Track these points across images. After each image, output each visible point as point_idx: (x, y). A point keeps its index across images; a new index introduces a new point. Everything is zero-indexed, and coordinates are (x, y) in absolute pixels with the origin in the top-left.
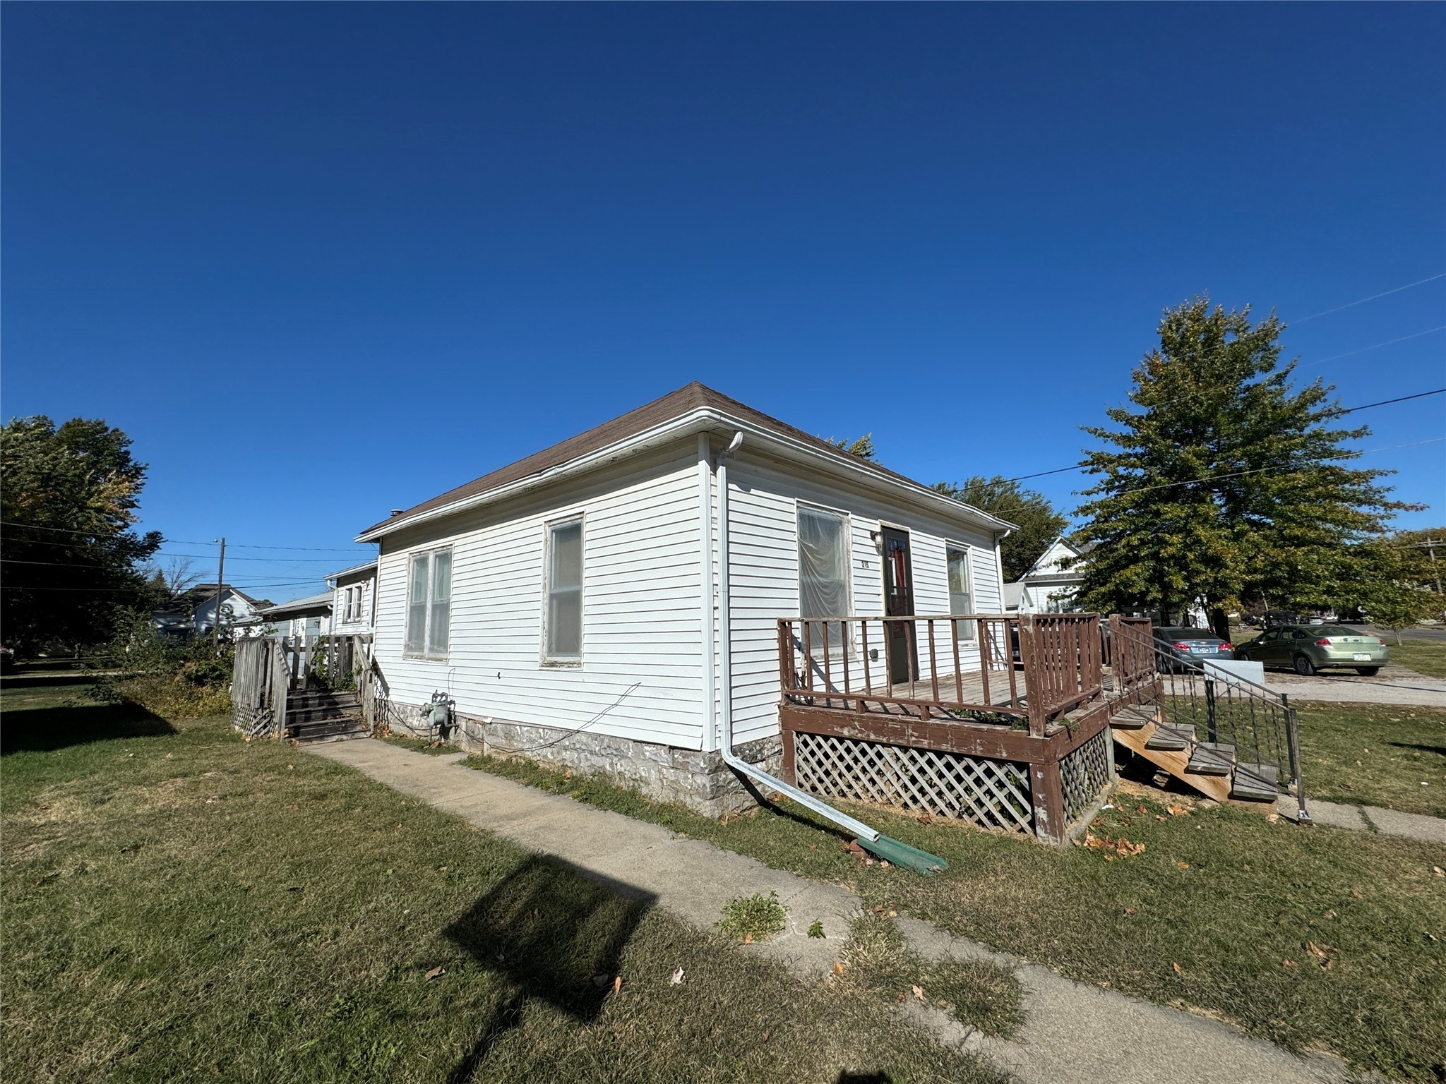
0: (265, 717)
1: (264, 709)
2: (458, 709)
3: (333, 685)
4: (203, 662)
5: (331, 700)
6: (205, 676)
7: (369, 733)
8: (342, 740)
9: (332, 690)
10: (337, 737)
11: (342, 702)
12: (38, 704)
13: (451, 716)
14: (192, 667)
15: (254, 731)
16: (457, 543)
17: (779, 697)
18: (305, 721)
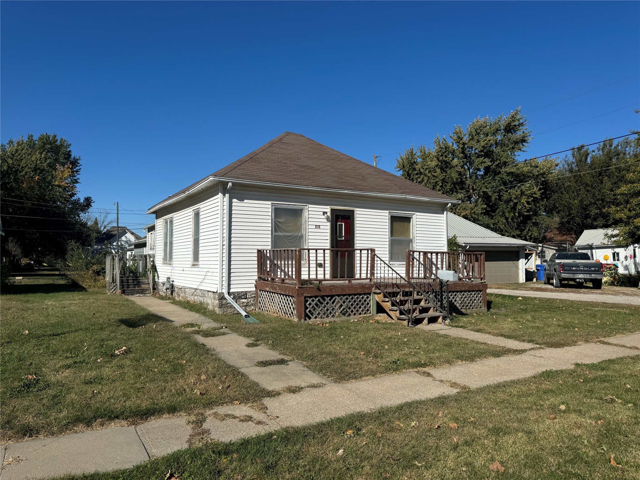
0: (114, 286)
1: (114, 283)
2: (175, 283)
3: (140, 275)
4: (99, 265)
5: (138, 281)
6: (100, 271)
7: (151, 294)
8: (140, 296)
9: (139, 277)
10: (138, 295)
11: (142, 282)
12: (44, 282)
13: (172, 286)
14: (95, 267)
15: (111, 291)
16: (175, 216)
17: (256, 278)
18: (127, 288)
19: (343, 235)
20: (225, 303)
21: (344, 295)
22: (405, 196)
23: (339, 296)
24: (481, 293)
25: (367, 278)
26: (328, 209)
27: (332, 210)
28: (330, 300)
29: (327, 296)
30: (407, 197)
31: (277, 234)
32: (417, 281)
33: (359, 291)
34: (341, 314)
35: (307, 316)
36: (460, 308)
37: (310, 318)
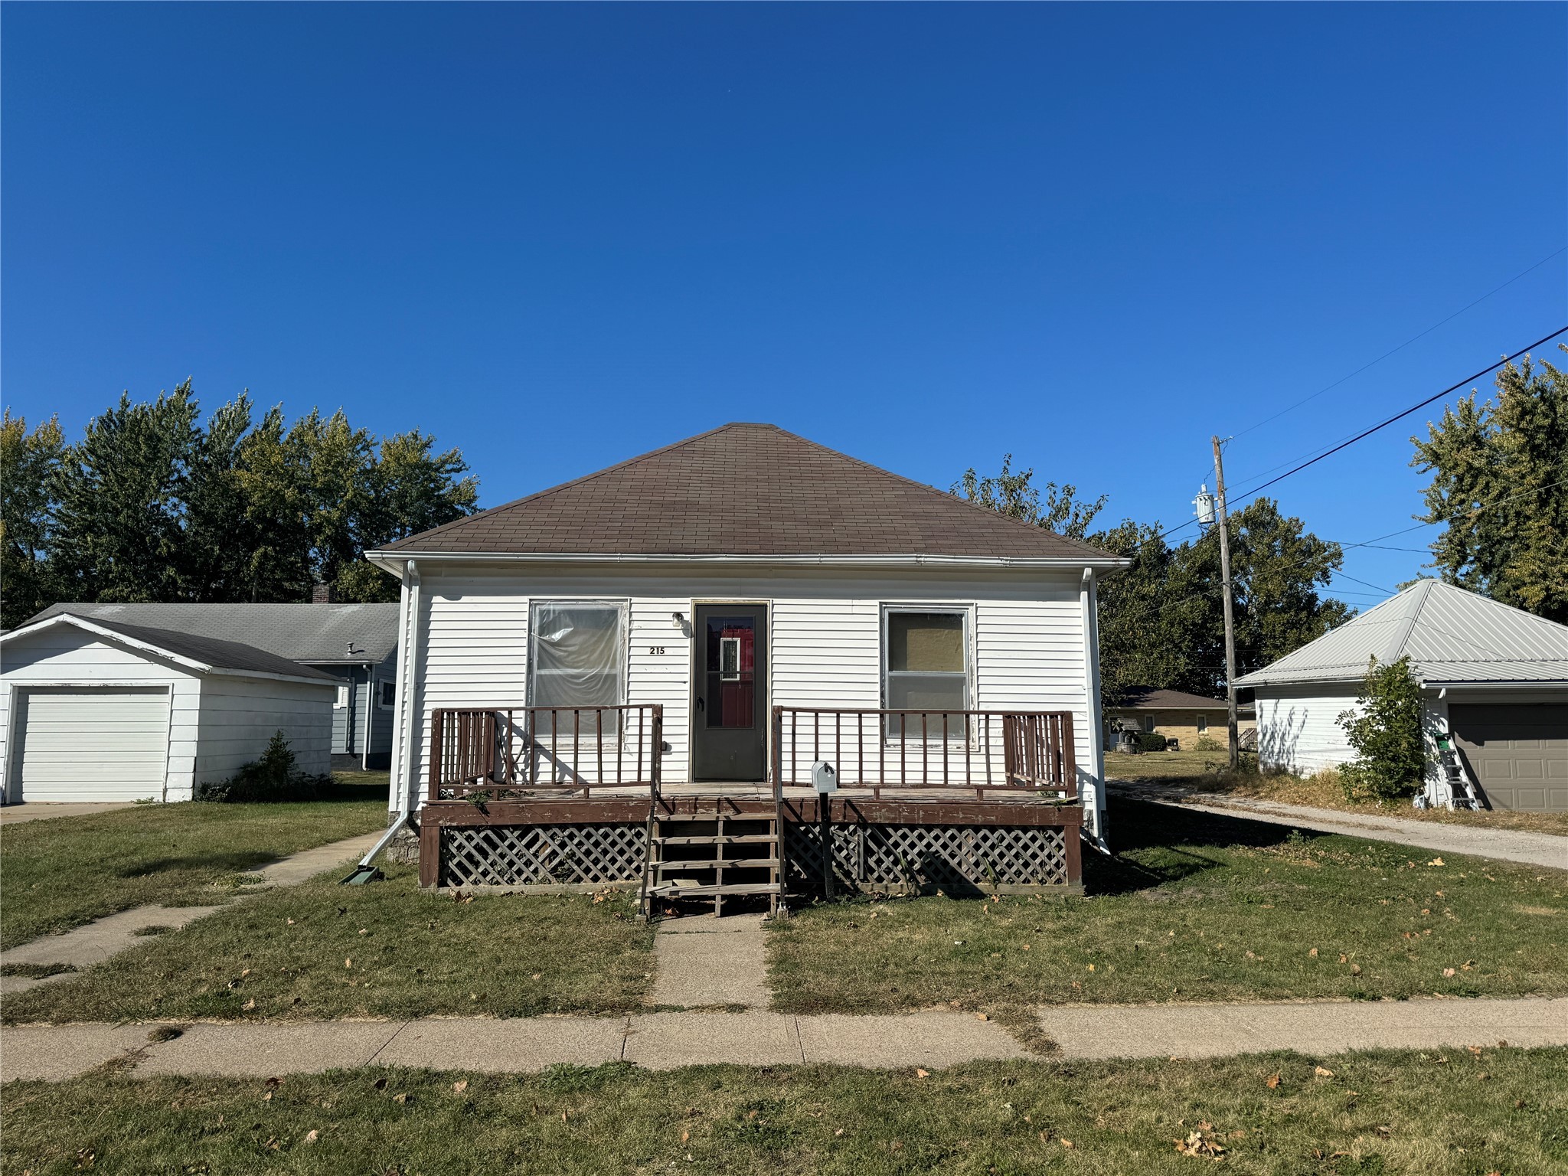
19: (738, 670)
20: (403, 835)
21: (563, 827)
22: (915, 559)
23: (546, 827)
24: (1062, 834)
25: (639, 783)
26: (686, 606)
27: (698, 608)
28: (521, 837)
29: (515, 827)
30: (922, 559)
31: (543, 672)
32: (900, 793)
33: (607, 816)
34: (549, 876)
35: (445, 877)
36: (971, 878)
37: (460, 883)
